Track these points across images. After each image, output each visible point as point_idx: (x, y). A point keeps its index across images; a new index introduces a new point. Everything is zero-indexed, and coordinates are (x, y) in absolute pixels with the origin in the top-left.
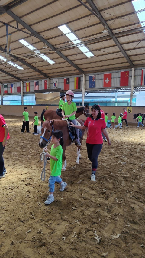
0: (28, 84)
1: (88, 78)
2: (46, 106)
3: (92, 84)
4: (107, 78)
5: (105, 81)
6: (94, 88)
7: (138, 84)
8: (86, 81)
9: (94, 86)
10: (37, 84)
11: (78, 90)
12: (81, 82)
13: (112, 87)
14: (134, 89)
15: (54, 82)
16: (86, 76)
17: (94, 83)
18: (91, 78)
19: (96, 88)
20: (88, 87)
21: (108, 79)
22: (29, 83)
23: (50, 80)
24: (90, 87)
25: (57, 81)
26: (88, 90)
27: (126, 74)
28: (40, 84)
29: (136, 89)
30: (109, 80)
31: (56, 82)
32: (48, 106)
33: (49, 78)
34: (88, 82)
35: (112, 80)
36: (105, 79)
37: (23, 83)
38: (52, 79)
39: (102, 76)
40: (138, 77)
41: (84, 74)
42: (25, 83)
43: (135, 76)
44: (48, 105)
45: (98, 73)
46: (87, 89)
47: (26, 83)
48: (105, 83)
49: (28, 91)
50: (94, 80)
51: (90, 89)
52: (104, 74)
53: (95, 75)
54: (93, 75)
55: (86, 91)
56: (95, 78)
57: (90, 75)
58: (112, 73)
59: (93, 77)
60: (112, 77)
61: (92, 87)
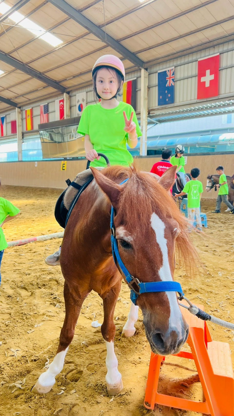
0: (29, 113)
1: (155, 80)
2: (63, 162)
3: (166, 94)
4: (208, 72)
5: (203, 79)
6: (172, 105)
8: (151, 89)
9: (172, 100)
10: (46, 109)
12: (139, 92)
13: (221, 96)
15: (78, 101)
16: (152, 75)
17: (172, 89)
18: (163, 76)
19: (176, 104)
20: (155, 104)
21: (211, 74)
22: (32, 111)
23: (70, 97)
24: (161, 102)
25: (85, 99)
26: (157, 113)
28: (50, 109)
30: (212, 77)
31: (83, 100)
32: (66, 162)
33: (68, 93)
34: (155, 91)
35: (224, 75)
36: (201, 74)
37: (21, 112)
38: (74, 93)
39: (193, 69)
41: (146, 69)
42: (24, 112)
44: (65, 159)
45: (183, 61)
46: (152, 110)
47: (26, 111)
48: (201, 85)
49: (29, 128)
50: (172, 82)
51: (162, 109)
52: (199, 60)
53: (173, 67)
54: (167, 70)
55: (151, 115)
56: (173, 77)
57: (161, 69)
58: (223, 53)
59: (168, 73)
60: (221, 66)
61: (166, 103)
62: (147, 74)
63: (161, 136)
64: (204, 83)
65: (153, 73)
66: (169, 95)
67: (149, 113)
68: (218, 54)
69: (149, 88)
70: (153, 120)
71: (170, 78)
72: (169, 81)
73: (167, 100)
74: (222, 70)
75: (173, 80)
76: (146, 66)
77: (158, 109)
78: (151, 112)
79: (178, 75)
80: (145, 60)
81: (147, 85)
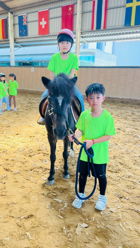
1: (17, 20)
3: (23, 30)
4: (43, 19)
5: (41, 23)
6: (26, 37)
7: (87, 28)
9: (26, 34)
11: (6, 41)
13: (50, 34)
14: (82, 37)
17: (26, 27)
18: (21, 18)
19: (29, 36)
20: (17, 35)
21: (45, 20)
24: (21, 34)
26: (19, 40)
27: (70, 9)
29: (85, 37)
30: (45, 23)
34: (17, 27)
35: (51, 21)
36: (40, 20)
39: (36, 16)
40: (88, 14)
41: (12, 13)
43: (83, 13)
45: (31, 11)
46: (17, 39)
48: (40, 26)
50: (25, 23)
51: (21, 38)
52: (39, 11)
53: (26, 14)
54: (23, 15)
55: (16, 42)
56: (26, 20)
57: (20, 14)
58: (50, 9)
59: (24, 17)
60: (50, 17)
61: (23, 35)
62: (12, 16)
63: (29, 55)
64: (42, 25)
65: (16, 16)
66: (25, 31)
67: (15, 41)
68: (48, 9)
69: (14, 25)
70: (17, 45)
71: (25, 20)
72: (24, 22)
73: (24, 33)
74: (50, 19)
75: (26, 21)
76: (11, 11)
77: (19, 39)
78: (16, 40)
79: (29, 19)
80: (11, 7)
81: (13, 23)
